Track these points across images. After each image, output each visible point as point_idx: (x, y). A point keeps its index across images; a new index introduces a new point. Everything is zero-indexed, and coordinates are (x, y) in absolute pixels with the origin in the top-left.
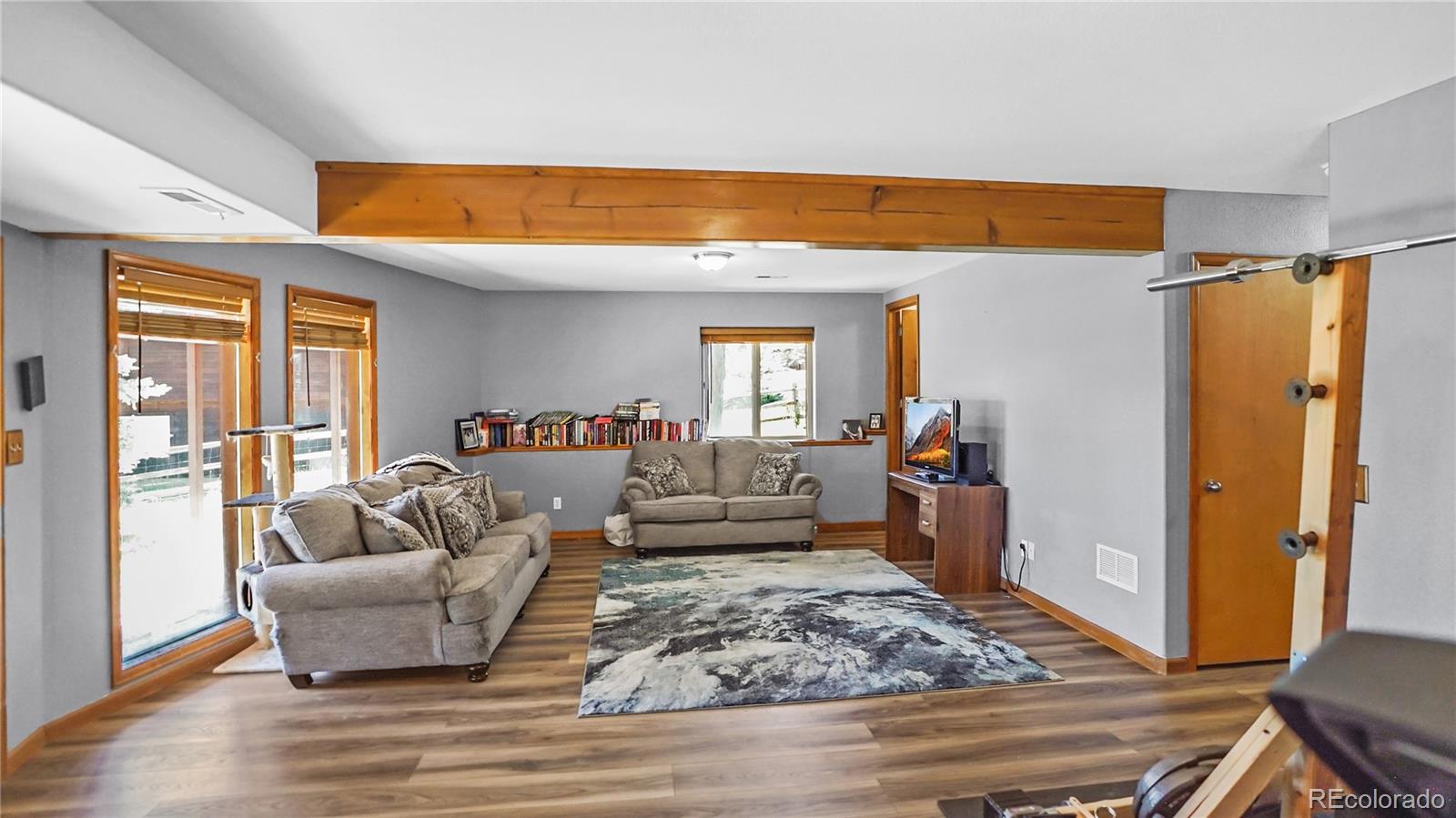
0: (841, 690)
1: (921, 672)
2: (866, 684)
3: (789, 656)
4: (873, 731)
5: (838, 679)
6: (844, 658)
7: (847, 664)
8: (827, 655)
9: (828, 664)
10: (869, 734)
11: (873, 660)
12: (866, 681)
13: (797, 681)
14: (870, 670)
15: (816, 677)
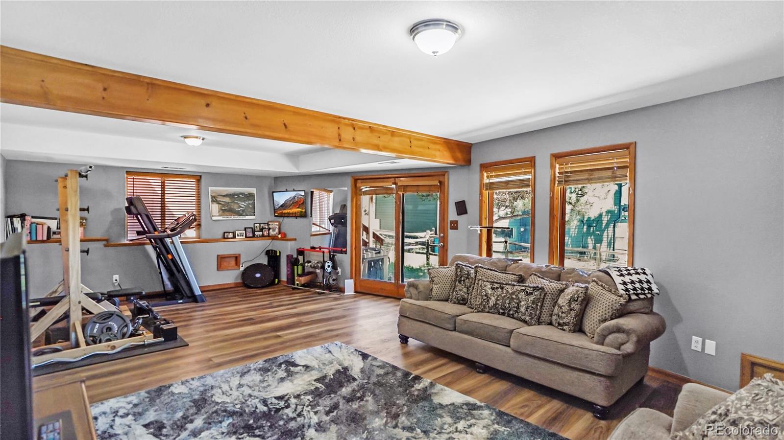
0: (229, 371)
1: (177, 392)
2: (215, 378)
3: (269, 386)
4: (211, 360)
5: (232, 378)
6: (231, 392)
7: (228, 389)
8: (243, 391)
9: (240, 386)
10: (212, 359)
11: (210, 395)
12: (215, 379)
13: (256, 372)
14: (212, 388)
15: (245, 376)
